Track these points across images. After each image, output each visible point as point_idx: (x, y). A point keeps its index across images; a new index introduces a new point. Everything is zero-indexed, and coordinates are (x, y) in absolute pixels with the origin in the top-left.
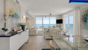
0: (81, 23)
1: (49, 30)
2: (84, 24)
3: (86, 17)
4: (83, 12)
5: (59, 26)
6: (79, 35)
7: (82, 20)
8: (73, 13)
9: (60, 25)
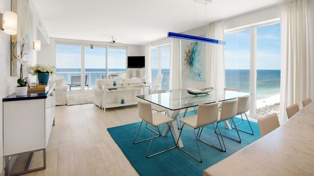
0: (185, 67)
1: (115, 85)
2: (189, 70)
3: (191, 55)
4: (188, 46)
5: (134, 74)
6: (181, 88)
7: (186, 61)
8: (170, 45)
9: (137, 72)
